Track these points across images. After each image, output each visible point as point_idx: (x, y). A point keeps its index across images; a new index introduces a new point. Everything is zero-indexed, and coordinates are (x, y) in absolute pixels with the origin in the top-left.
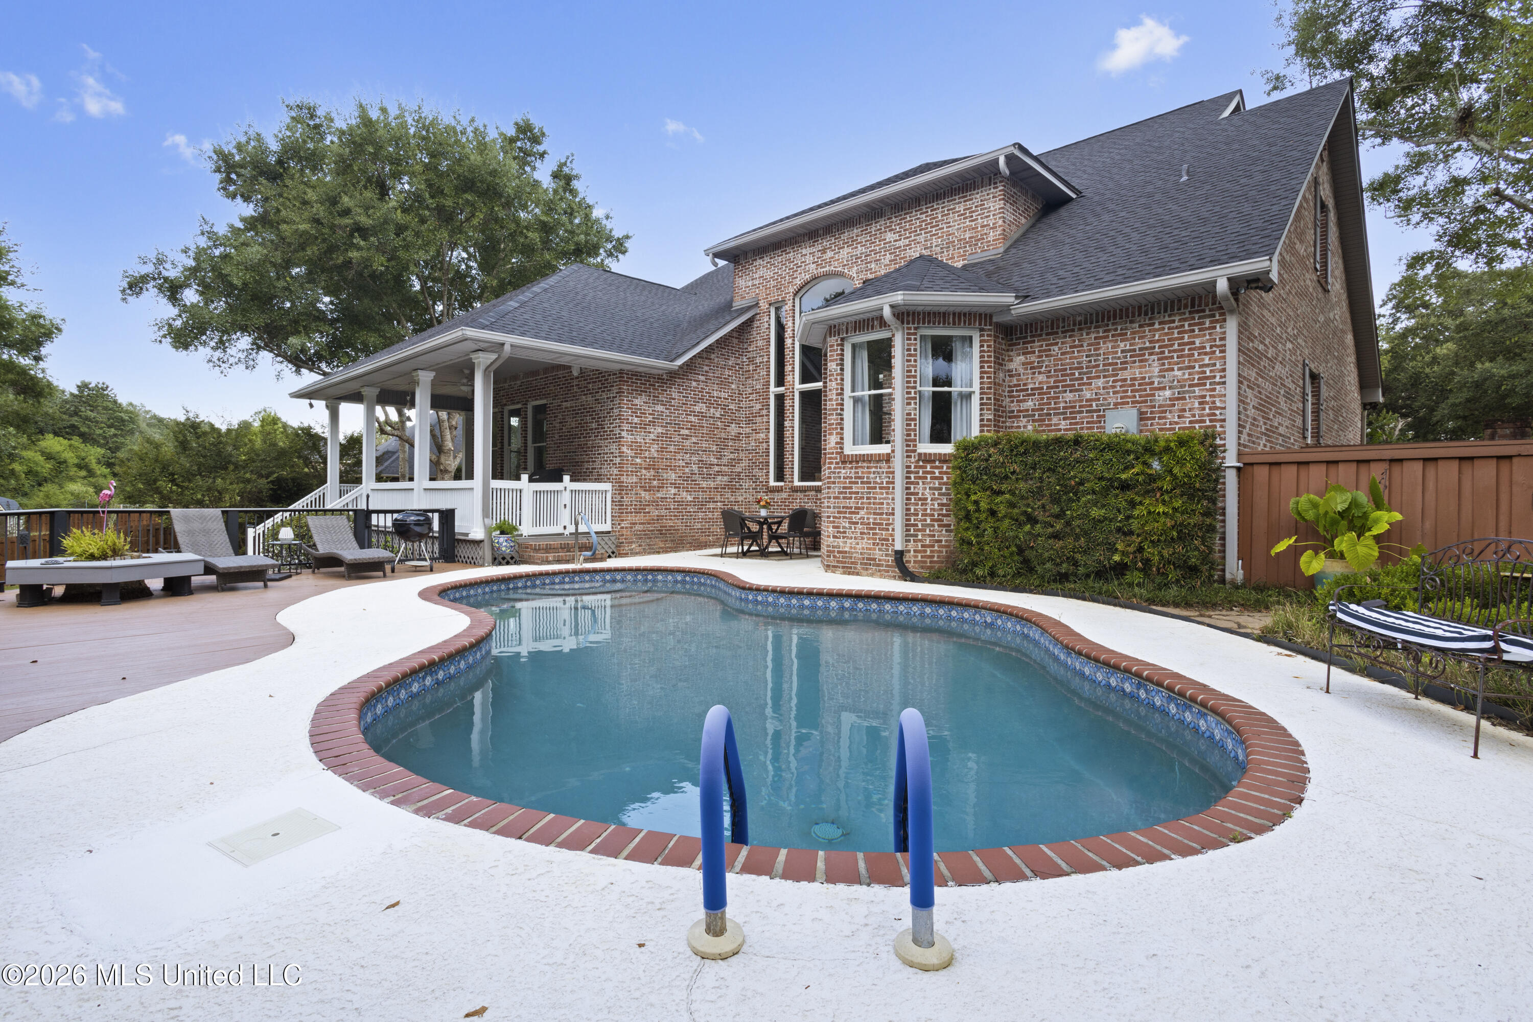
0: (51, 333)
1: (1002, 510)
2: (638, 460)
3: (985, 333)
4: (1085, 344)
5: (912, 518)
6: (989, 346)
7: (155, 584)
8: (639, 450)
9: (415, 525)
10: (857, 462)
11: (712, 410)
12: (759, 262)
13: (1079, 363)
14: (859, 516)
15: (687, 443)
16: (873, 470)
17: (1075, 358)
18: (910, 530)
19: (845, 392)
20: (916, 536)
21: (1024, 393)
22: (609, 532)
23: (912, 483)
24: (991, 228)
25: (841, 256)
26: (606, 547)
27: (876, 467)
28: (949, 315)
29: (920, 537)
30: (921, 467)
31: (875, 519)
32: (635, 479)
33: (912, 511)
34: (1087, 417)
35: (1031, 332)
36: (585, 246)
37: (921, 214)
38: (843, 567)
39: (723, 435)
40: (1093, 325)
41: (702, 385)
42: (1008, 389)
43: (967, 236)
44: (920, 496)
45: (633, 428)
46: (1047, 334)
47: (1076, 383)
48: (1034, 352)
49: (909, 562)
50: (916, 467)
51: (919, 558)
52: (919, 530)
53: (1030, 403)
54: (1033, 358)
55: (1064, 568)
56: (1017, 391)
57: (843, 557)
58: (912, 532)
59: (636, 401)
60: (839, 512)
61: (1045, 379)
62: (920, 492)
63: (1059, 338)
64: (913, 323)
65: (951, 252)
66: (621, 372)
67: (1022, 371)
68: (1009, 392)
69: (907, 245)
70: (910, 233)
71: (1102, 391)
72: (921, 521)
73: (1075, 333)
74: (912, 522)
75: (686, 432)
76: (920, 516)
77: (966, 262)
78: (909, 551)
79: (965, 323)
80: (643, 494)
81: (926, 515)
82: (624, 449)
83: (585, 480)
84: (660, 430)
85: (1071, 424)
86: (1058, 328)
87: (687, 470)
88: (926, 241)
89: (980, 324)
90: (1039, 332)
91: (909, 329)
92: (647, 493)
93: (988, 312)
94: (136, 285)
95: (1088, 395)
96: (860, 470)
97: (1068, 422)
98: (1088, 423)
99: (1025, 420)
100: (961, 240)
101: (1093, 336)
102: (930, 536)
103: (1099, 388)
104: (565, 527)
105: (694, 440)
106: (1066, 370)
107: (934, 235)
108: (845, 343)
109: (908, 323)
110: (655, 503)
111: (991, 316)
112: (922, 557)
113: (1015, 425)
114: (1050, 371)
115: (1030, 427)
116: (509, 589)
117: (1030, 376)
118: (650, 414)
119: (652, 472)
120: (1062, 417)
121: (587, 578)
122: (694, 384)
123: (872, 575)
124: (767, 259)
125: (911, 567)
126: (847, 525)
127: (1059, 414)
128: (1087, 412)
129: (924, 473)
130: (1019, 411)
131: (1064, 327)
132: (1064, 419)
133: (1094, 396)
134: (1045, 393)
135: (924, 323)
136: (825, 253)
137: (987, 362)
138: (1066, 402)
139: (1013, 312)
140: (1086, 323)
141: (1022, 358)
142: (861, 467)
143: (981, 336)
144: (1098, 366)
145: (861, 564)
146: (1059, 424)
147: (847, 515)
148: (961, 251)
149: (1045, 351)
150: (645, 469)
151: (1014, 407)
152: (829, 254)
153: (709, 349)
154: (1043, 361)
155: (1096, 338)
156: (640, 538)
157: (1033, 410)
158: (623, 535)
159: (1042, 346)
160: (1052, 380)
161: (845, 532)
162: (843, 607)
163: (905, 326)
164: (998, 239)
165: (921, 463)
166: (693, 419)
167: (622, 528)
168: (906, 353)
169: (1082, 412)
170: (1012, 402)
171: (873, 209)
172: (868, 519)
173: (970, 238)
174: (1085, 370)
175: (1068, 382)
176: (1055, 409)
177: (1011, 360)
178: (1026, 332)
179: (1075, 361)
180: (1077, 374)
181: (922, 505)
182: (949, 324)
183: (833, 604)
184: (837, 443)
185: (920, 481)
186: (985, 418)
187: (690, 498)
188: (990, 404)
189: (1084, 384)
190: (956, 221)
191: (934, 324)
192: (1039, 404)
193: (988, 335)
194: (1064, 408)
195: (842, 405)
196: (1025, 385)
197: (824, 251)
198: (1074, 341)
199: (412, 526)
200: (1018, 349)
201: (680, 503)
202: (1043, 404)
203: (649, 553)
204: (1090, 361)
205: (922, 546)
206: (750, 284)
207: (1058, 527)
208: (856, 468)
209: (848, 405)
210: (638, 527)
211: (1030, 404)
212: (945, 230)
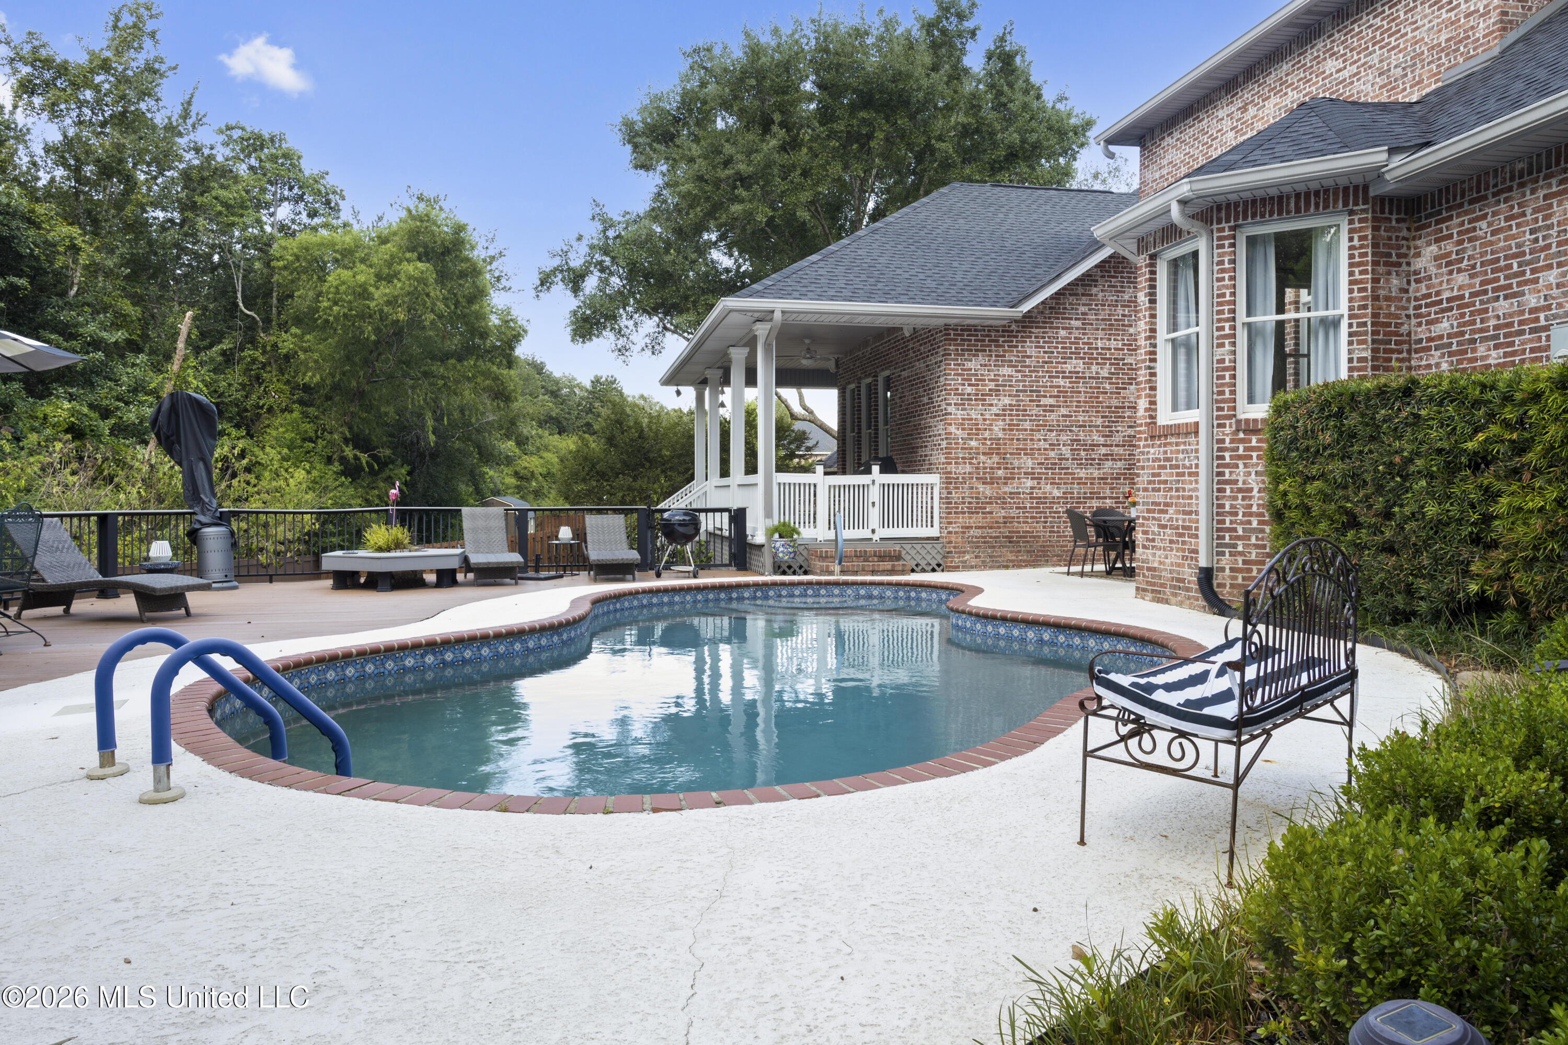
0: (519, 335)
1: (1316, 507)
2: (973, 443)
3: (1356, 218)
4: (1529, 211)
5: (1228, 520)
6: (1361, 238)
7: (431, 578)
8: (974, 430)
9: (680, 525)
10: (1166, 436)
11: (1094, 368)
12: (1168, 140)
13: (1518, 246)
14: (1167, 516)
15: (1053, 416)
16: (1182, 447)
17: (1513, 237)
18: (1223, 538)
19: (1158, 335)
20: (1235, 546)
21: (1436, 308)
22: (938, 538)
23: (1227, 466)
24: (1482, 15)
25: (1266, 112)
26: (928, 557)
27: (1185, 443)
28: (1288, 198)
29: (1240, 548)
30: (1242, 441)
31: (1184, 520)
32: (968, 468)
33: (1227, 508)
34: (1531, 341)
35: (1448, 202)
36: (1022, 148)
37: (1375, 17)
38: (1153, 591)
39: (1115, 402)
40: (1542, 175)
41: (1076, 333)
42: (1413, 303)
43: (1443, 38)
44: (1240, 485)
45: (963, 403)
46: (1471, 202)
47: (1514, 281)
48: (1450, 236)
49: (1224, 586)
50: (1232, 441)
51: (1240, 581)
52: (1239, 538)
53: (1445, 324)
54: (1449, 246)
55: (1399, 601)
56: (1427, 306)
57: (1153, 577)
58: (1227, 540)
59: (969, 365)
60: (1149, 511)
61: (1467, 281)
62: (1241, 480)
63: (1488, 206)
64: (1228, 221)
65: (1417, 72)
66: (947, 327)
67: (1433, 270)
68: (1416, 308)
69: (1355, 75)
70: (1359, 53)
71: (1555, 292)
72: (1242, 523)
73: (1513, 194)
74: (1228, 525)
75: (1052, 401)
76: (1240, 517)
77: (1440, 84)
78: (1222, 569)
79: (1317, 206)
80: (981, 488)
81: (1251, 514)
82: (952, 429)
83: (913, 472)
84: (1007, 401)
85: (1506, 355)
86: (1487, 189)
87: (1052, 454)
88: (1381, 61)
89: (1346, 204)
90: (1458, 201)
91: (1222, 230)
92: (988, 487)
93: (1358, 180)
94: (545, 281)
95: (1532, 301)
96: (1168, 449)
97: (1502, 351)
98: (1532, 350)
99: (1438, 353)
100: (1433, 48)
101: (1541, 193)
102: (1257, 546)
103: (1549, 287)
104: (873, 531)
105: (1064, 411)
106: (1498, 260)
107: (1393, 48)
108: (1158, 261)
109: (1219, 222)
110: (1001, 500)
111: (1366, 188)
112: (1244, 579)
113: (1424, 363)
114: (1474, 267)
115: (1445, 366)
116: (731, 599)
117: (1445, 278)
118: (990, 380)
119: (996, 459)
120: (1492, 343)
121: (836, 591)
122: (1063, 333)
123: (1180, 604)
124: (1176, 135)
125: (1225, 593)
126: (1156, 529)
127: (1486, 339)
128: (1532, 331)
129: (1245, 449)
130: (1430, 339)
131: (1495, 185)
132: (1496, 347)
133: (1542, 303)
134: (1467, 305)
135: (1245, 218)
136: (1246, 110)
137: (1359, 264)
138: (1498, 317)
139: (1388, 177)
140: (1530, 173)
141: (1434, 248)
142: (1170, 444)
143: (1351, 222)
144: (1549, 246)
145: (1171, 587)
146: (1487, 357)
147: (1156, 515)
148: (1434, 66)
149: (1468, 231)
150: (984, 454)
151: (1422, 333)
152: (1252, 111)
153: (1086, 280)
154: (1464, 250)
155: (1546, 197)
156: (977, 547)
157: (1450, 336)
158: (950, 542)
159: (1462, 224)
160: (1477, 281)
161: (1153, 540)
162: (1042, 640)
163: (1215, 226)
164: (1493, 32)
165: (1241, 435)
166: (1061, 382)
167: (950, 533)
168: (1216, 268)
169: (1522, 332)
170: (1420, 324)
171: (1307, 27)
172: (1177, 520)
173: (1448, 40)
174: (1528, 257)
175: (1502, 282)
176: (1482, 330)
177: (1418, 255)
178: (1440, 204)
179: (1513, 243)
180: (1515, 266)
181: (1244, 499)
182: (1288, 212)
183: (1031, 634)
184: (1146, 410)
185: (1241, 463)
186: (1355, 356)
187: (1056, 493)
188: (1366, 333)
189: (1526, 283)
190: (1425, 16)
191: (1263, 216)
192: (1459, 326)
193: (1360, 221)
194: (1496, 328)
195: (1154, 353)
196: (1438, 293)
197: (1244, 109)
198: (1512, 207)
199: (676, 527)
200: (1429, 234)
201: (1041, 500)
202: (1464, 324)
203: (992, 568)
204: (1536, 240)
205: (1244, 562)
206: (1157, 175)
207: (1388, 534)
208: (1165, 445)
209: (1164, 354)
210: (972, 532)
211: (1444, 327)
212: (1410, 35)
